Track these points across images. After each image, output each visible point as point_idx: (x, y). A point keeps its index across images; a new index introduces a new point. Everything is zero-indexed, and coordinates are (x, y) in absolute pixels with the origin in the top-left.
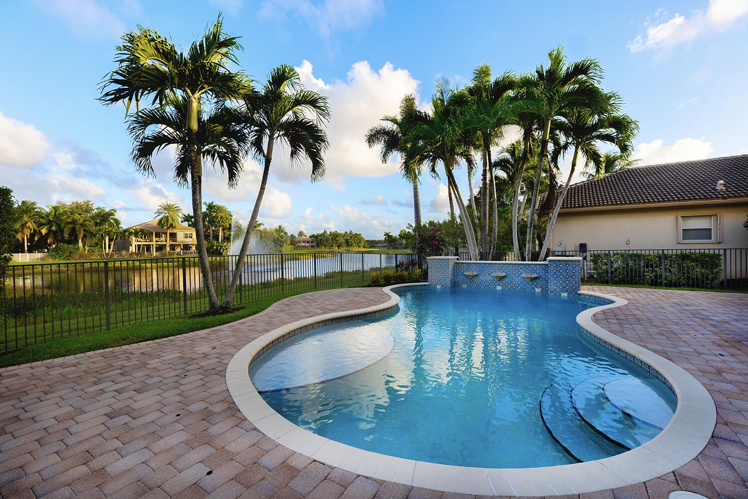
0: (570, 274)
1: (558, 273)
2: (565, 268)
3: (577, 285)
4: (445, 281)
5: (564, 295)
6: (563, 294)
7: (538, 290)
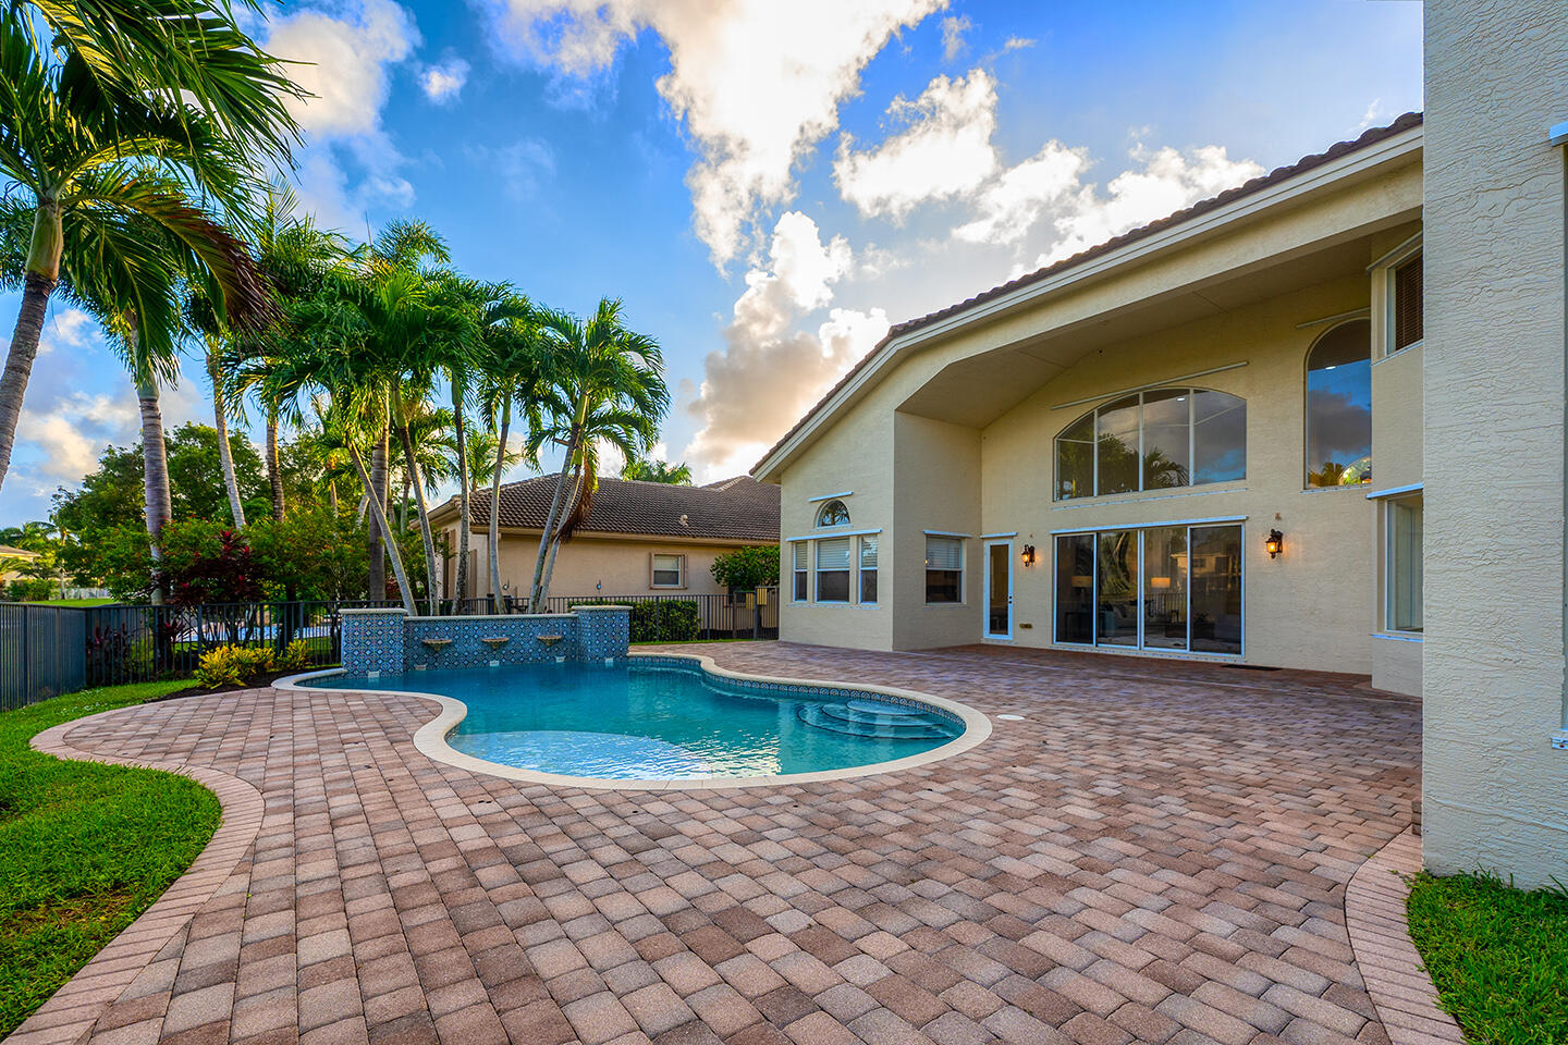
0: (617, 630)
1: (601, 630)
2: (610, 621)
3: (624, 646)
4: (391, 661)
5: (609, 661)
6: (607, 660)
7: (560, 660)
